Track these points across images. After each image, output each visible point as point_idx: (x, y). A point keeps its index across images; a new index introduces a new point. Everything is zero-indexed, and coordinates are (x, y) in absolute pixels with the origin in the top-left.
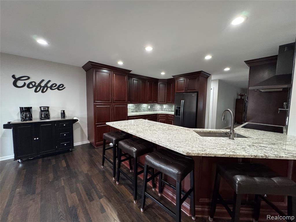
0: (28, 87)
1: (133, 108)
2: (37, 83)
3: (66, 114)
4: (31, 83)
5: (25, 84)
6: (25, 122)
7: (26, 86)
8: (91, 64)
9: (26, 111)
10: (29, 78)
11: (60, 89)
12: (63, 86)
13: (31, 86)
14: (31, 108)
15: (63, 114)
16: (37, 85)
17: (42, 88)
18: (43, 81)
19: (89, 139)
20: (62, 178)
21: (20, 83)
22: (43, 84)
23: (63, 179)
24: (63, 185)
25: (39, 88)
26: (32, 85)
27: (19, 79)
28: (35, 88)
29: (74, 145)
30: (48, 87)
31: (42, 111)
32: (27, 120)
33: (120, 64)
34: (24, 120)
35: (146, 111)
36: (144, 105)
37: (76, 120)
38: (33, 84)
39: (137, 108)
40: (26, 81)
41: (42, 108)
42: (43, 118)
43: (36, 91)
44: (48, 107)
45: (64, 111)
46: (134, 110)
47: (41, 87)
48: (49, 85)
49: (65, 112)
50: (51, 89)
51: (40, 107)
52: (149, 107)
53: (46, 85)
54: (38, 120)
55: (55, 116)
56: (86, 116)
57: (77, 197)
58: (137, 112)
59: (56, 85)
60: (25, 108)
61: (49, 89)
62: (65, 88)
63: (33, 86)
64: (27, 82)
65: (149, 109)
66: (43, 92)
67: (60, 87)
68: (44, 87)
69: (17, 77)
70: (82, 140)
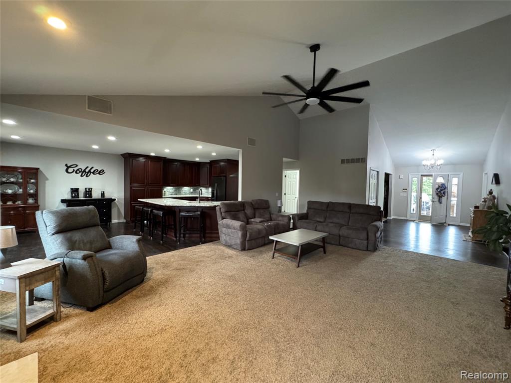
0: (76, 173)
1: (172, 191)
2: (83, 169)
3: (105, 195)
4: (78, 170)
5: (74, 170)
6: (73, 199)
7: (74, 173)
9: (75, 191)
10: (77, 166)
12: (103, 171)
13: (78, 172)
14: (79, 189)
15: (103, 194)
16: (83, 171)
18: (88, 167)
19: (125, 218)
21: (70, 170)
22: (87, 170)
27: (70, 167)
28: (81, 173)
29: (112, 222)
30: (91, 173)
31: (86, 191)
32: (75, 198)
33: (153, 154)
35: (188, 194)
36: (185, 188)
37: (115, 200)
38: (80, 170)
39: (176, 191)
40: (74, 168)
43: (82, 176)
45: (104, 192)
46: (173, 193)
47: (86, 172)
48: (92, 171)
50: (94, 174)
51: (86, 189)
52: (192, 190)
53: (90, 171)
55: (96, 195)
56: (123, 197)
58: (177, 194)
59: (98, 170)
60: (75, 189)
61: (92, 174)
62: (105, 172)
63: (80, 172)
64: (76, 169)
65: (192, 193)
66: (87, 176)
67: (101, 172)
68: (88, 172)
69: (68, 165)
70: (119, 218)
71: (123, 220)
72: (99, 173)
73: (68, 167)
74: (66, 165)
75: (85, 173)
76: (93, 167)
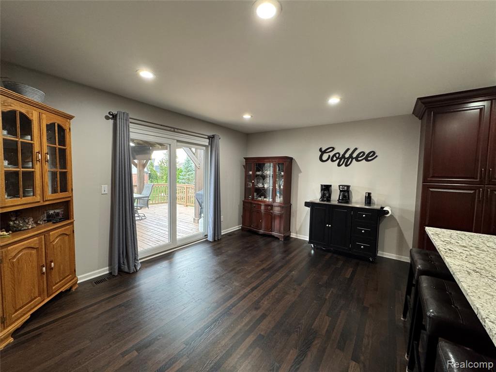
2: (342, 153)
4: (335, 155)
5: (329, 156)
6: (323, 202)
7: (330, 160)
8: (423, 103)
9: (326, 189)
10: (333, 149)
11: (369, 159)
12: (374, 153)
13: (335, 159)
14: (331, 186)
15: (368, 198)
16: (341, 156)
17: (346, 160)
18: (348, 149)
20: (332, 289)
21: (325, 157)
22: (347, 155)
23: (332, 292)
24: (327, 298)
25: (343, 160)
26: (336, 157)
28: (338, 161)
29: (378, 255)
30: (353, 158)
31: (341, 191)
32: (325, 201)
34: (322, 201)
37: (385, 212)
40: (330, 154)
41: (341, 187)
42: (340, 201)
43: (339, 165)
44: (348, 187)
47: (345, 158)
48: (355, 155)
49: (372, 195)
50: (357, 161)
51: (339, 186)
53: (351, 155)
54: (336, 203)
57: (328, 327)
59: (364, 153)
60: (324, 186)
61: (354, 160)
62: (377, 156)
63: (337, 159)
64: (332, 154)
66: (346, 165)
67: (369, 157)
68: (348, 159)
69: (323, 150)
70: (400, 251)
71: (406, 259)
72: (367, 160)
73: (323, 152)
74: (320, 150)
75: (344, 160)
76: (356, 149)
